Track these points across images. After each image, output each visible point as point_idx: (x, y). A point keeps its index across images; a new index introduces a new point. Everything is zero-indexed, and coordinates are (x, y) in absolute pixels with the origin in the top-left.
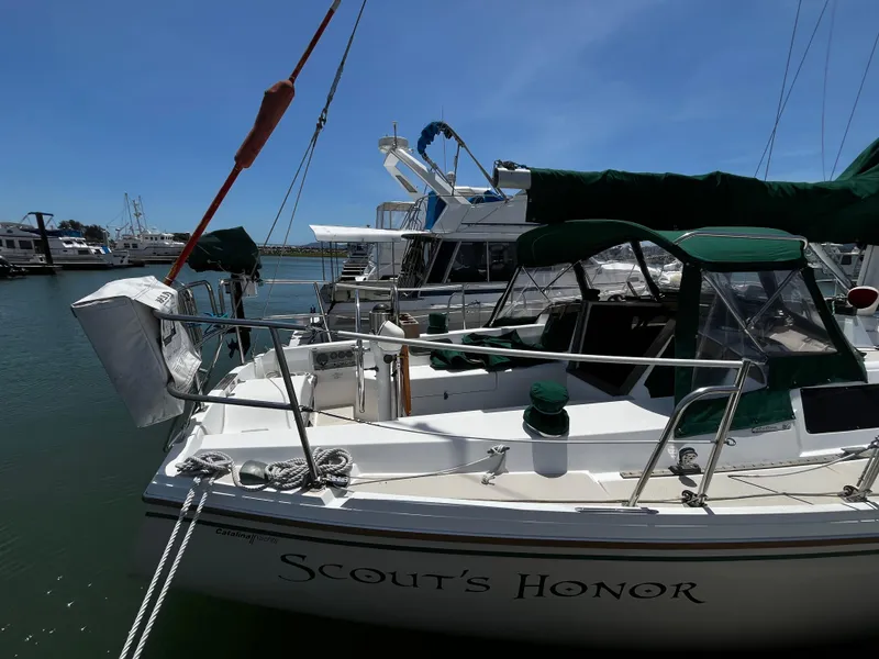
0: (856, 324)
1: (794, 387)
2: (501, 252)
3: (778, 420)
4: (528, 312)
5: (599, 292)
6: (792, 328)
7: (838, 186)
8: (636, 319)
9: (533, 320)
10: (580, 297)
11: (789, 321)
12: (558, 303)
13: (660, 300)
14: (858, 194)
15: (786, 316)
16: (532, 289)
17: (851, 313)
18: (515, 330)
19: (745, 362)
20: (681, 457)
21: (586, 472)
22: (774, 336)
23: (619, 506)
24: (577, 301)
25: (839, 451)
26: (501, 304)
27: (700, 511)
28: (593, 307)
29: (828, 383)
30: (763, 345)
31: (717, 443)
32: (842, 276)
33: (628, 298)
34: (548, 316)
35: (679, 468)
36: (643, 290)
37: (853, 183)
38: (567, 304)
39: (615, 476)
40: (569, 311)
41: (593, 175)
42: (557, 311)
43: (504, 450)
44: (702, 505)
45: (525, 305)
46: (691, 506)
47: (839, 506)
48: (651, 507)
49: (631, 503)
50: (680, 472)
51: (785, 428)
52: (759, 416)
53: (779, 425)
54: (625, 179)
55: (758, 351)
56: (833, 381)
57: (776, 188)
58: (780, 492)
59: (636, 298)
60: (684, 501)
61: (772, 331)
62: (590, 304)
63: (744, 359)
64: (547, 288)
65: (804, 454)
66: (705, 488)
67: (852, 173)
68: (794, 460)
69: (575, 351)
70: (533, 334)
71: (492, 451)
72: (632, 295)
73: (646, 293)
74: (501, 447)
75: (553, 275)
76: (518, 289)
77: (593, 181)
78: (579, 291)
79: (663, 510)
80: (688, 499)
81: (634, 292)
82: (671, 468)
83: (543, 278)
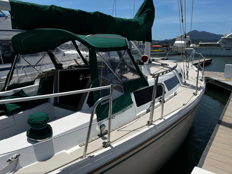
0: (144, 67)
1: (132, 92)
2: (8, 46)
3: (129, 105)
4: (28, 79)
5: (62, 65)
6: (130, 71)
7: (134, 21)
8: (81, 76)
9: (32, 83)
10: (54, 68)
11: (129, 69)
12: (43, 73)
13: (88, 66)
14: (139, 24)
15: (127, 67)
16: (27, 66)
17: (142, 64)
18: (22, 90)
19: (111, 86)
20: (100, 129)
21: (64, 151)
22: (124, 75)
23: (80, 160)
24: (53, 70)
25: (145, 111)
26: (10, 77)
27: (109, 148)
28: (60, 72)
29: (140, 88)
30: (121, 79)
31: (109, 119)
32: (141, 53)
33: (76, 66)
34: (39, 79)
35: (101, 134)
36: (81, 63)
37: (137, 20)
38: (48, 72)
39: (77, 147)
40: (50, 75)
41: (45, 7)
42: (44, 77)
43: (17, 157)
44: (109, 145)
45: (26, 75)
46: (106, 147)
47: (146, 129)
48: (91, 155)
49: (84, 157)
50: (101, 135)
51: (131, 107)
52: (123, 105)
53: (129, 107)
54: (61, 10)
55: (120, 81)
56: (141, 88)
57: (117, 20)
58: (132, 130)
59: (79, 66)
60: (104, 146)
61: (124, 73)
62: (59, 71)
63: (111, 84)
64: (36, 65)
65: (138, 115)
66: (109, 139)
67: (137, 17)
68: (135, 118)
69: (56, 92)
70: (33, 90)
71: (10, 160)
72: (77, 65)
73: (83, 64)
74: (15, 156)
75: (38, 58)
76: (19, 67)
77: (45, 9)
78: (53, 65)
79: (96, 154)
80: (105, 145)
81: (77, 63)
82: (98, 135)
83: (32, 60)
